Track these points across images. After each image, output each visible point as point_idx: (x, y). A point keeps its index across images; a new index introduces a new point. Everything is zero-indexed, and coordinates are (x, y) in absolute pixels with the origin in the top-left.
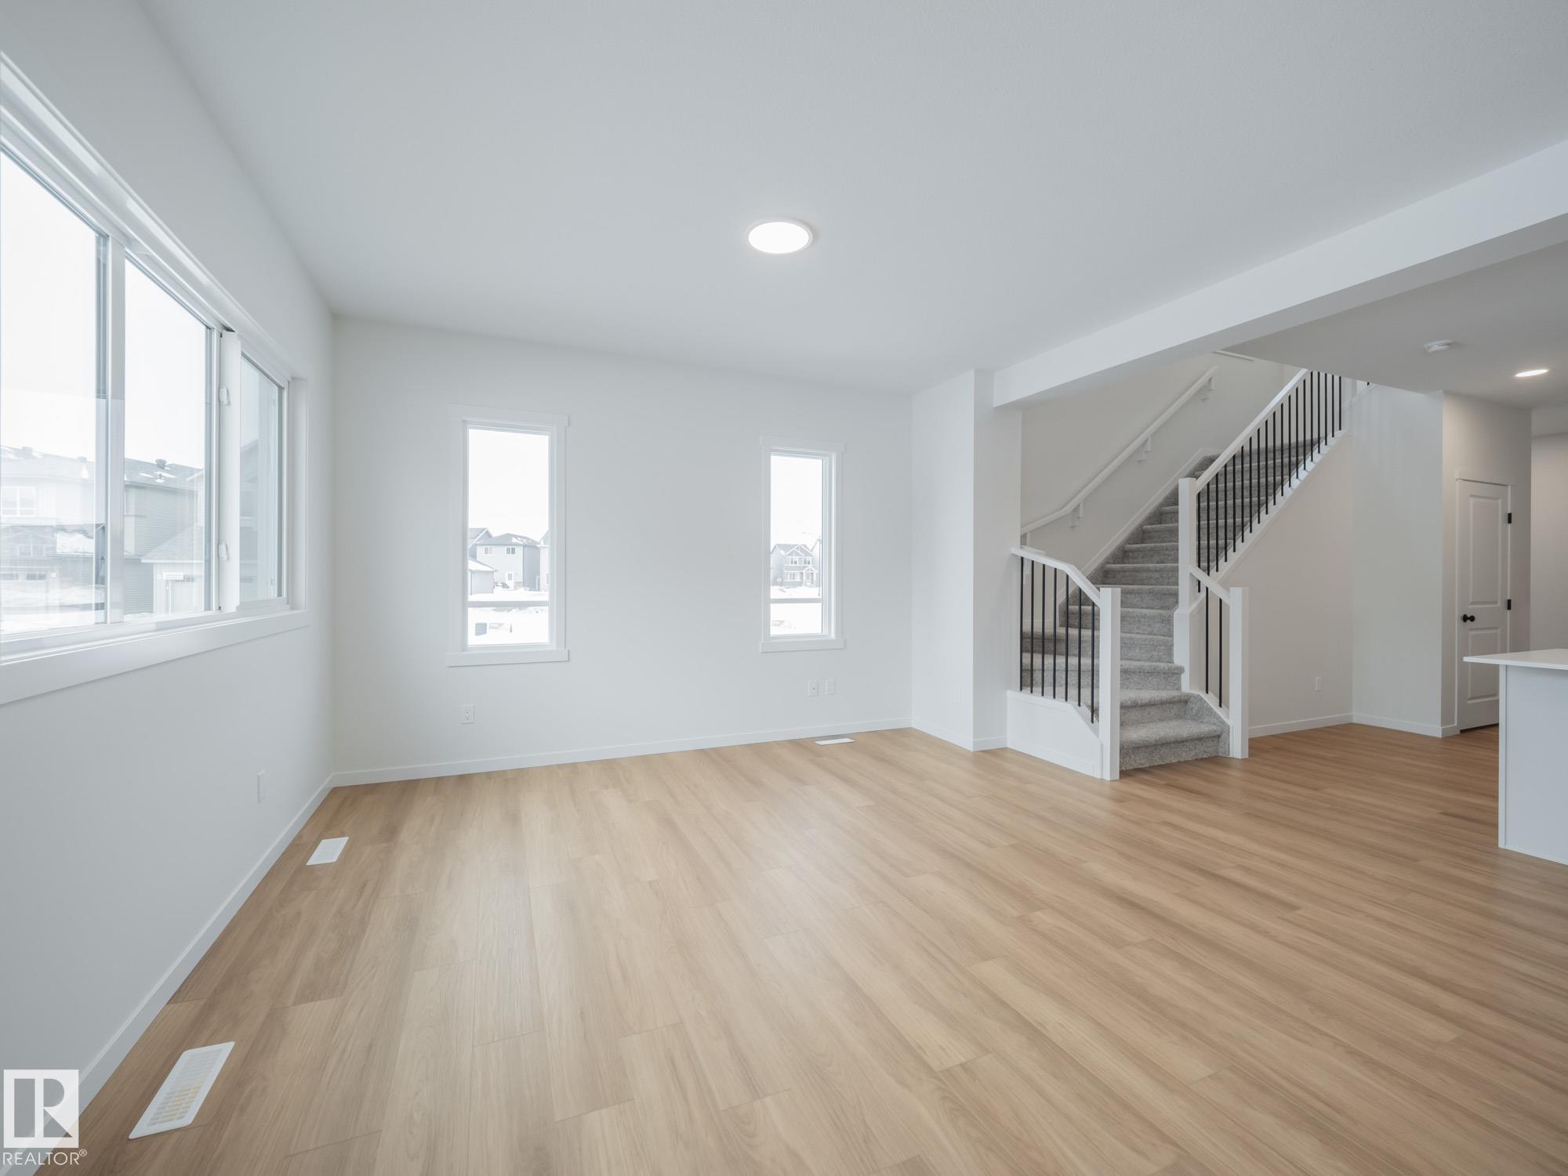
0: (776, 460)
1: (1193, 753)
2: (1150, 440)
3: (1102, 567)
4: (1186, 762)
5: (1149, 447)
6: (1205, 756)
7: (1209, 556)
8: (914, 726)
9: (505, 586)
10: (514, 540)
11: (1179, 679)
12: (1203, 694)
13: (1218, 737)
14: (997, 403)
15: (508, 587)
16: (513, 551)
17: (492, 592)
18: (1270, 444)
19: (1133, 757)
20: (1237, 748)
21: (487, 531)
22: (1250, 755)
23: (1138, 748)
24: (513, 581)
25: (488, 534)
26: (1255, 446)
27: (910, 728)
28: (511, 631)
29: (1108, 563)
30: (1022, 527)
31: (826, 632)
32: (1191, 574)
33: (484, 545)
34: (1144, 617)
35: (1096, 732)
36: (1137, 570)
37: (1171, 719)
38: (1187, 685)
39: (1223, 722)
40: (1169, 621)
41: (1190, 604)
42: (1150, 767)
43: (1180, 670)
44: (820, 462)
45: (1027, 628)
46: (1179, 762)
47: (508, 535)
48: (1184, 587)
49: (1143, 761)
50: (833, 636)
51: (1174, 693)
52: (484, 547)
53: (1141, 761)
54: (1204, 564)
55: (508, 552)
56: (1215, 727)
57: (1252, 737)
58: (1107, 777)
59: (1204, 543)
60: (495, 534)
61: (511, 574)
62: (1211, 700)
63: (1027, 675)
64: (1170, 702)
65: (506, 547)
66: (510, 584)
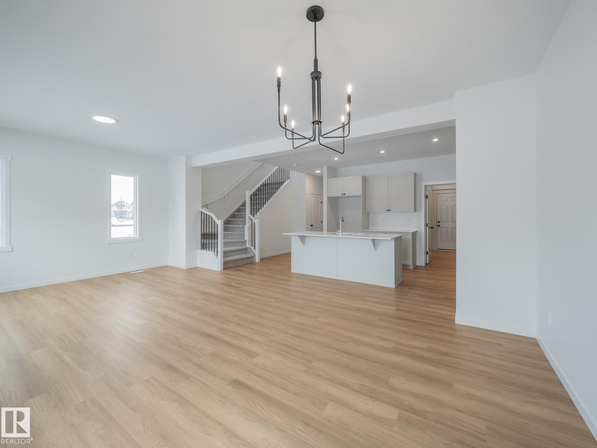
0: (112, 176)
1: (246, 262)
2: (247, 178)
3: (233, 214)
4: (244, 264)
5: (246, 180)
6: (250, 262)
7: (254, 212)
8: (169, 265)
11: (246, 243)
12: (251, 247)
13: (253, 257)
14: (193, 165)
18: (271, 182)
19: (229, 264)
20: (257, 260)
22: (260, 261)
23: (230, 262)
26: (266, 182)
27: (168, 266)
29: (235, 212)
30: (202, 204)
31: (135, 236)
32: (249, 216)
34: (239, 227)
35: (217, 258)
36: (241, 214)
37: (243, 254)
38: (248, 245)
39: (254, 253)
40: (244, 228)
41: (248, 224)
42: (234, 266)
43: (246, 241)
44: (133, 178)
45: (203, 232)
46: (242, 265)
48: (247, 219)
49: (232, 265)
50: (138, 237)
51: (244, 247)
53: (231, 265)
54: (253, 213)
56: (252, 255)
57: (261, 258)
58: (220, 270)
59: (253, 207)
62: (252, 248)
63: (203, 245)
64: (242, 250)
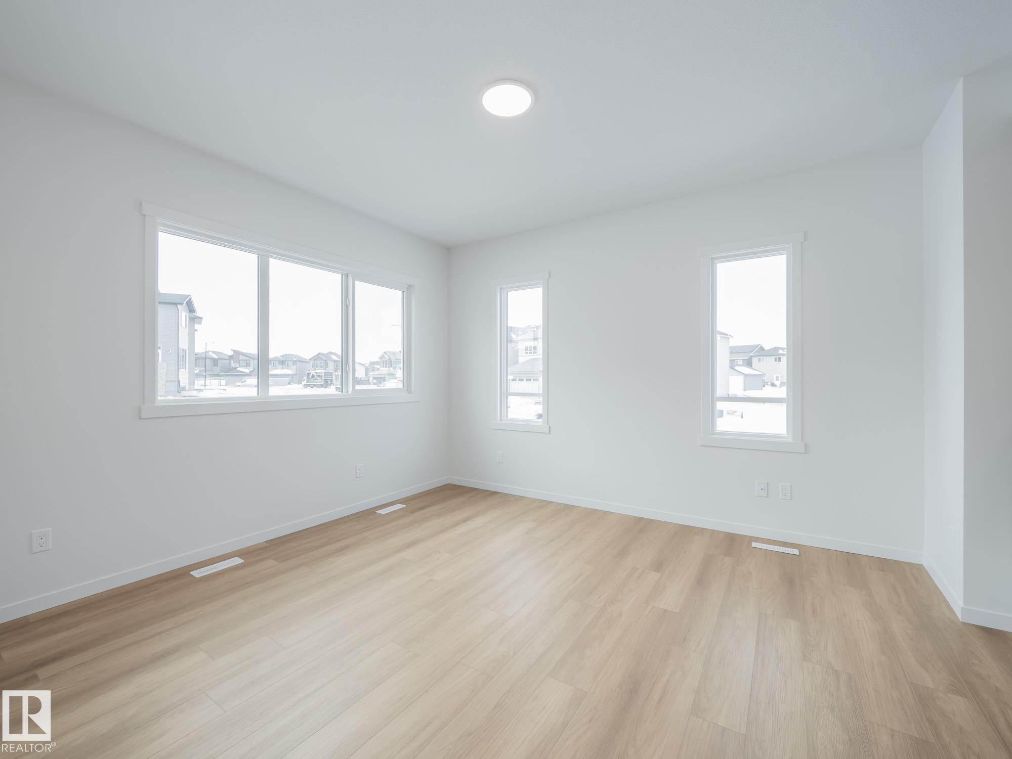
9: (773, 385)
10: (781, 352)
15: (776, 386)
16: (780, 360)
17: (762, 390)
21: (761, 346)
24: (779, 381)
25: (762, 349)
28: (742, 417)
33: (757, 356)
47: (776, 348)
52: (758, 357)
55: (776, 361)
60: (767, 347)
61: (778, 377)
65: (774, 357)
66: (777, 383)
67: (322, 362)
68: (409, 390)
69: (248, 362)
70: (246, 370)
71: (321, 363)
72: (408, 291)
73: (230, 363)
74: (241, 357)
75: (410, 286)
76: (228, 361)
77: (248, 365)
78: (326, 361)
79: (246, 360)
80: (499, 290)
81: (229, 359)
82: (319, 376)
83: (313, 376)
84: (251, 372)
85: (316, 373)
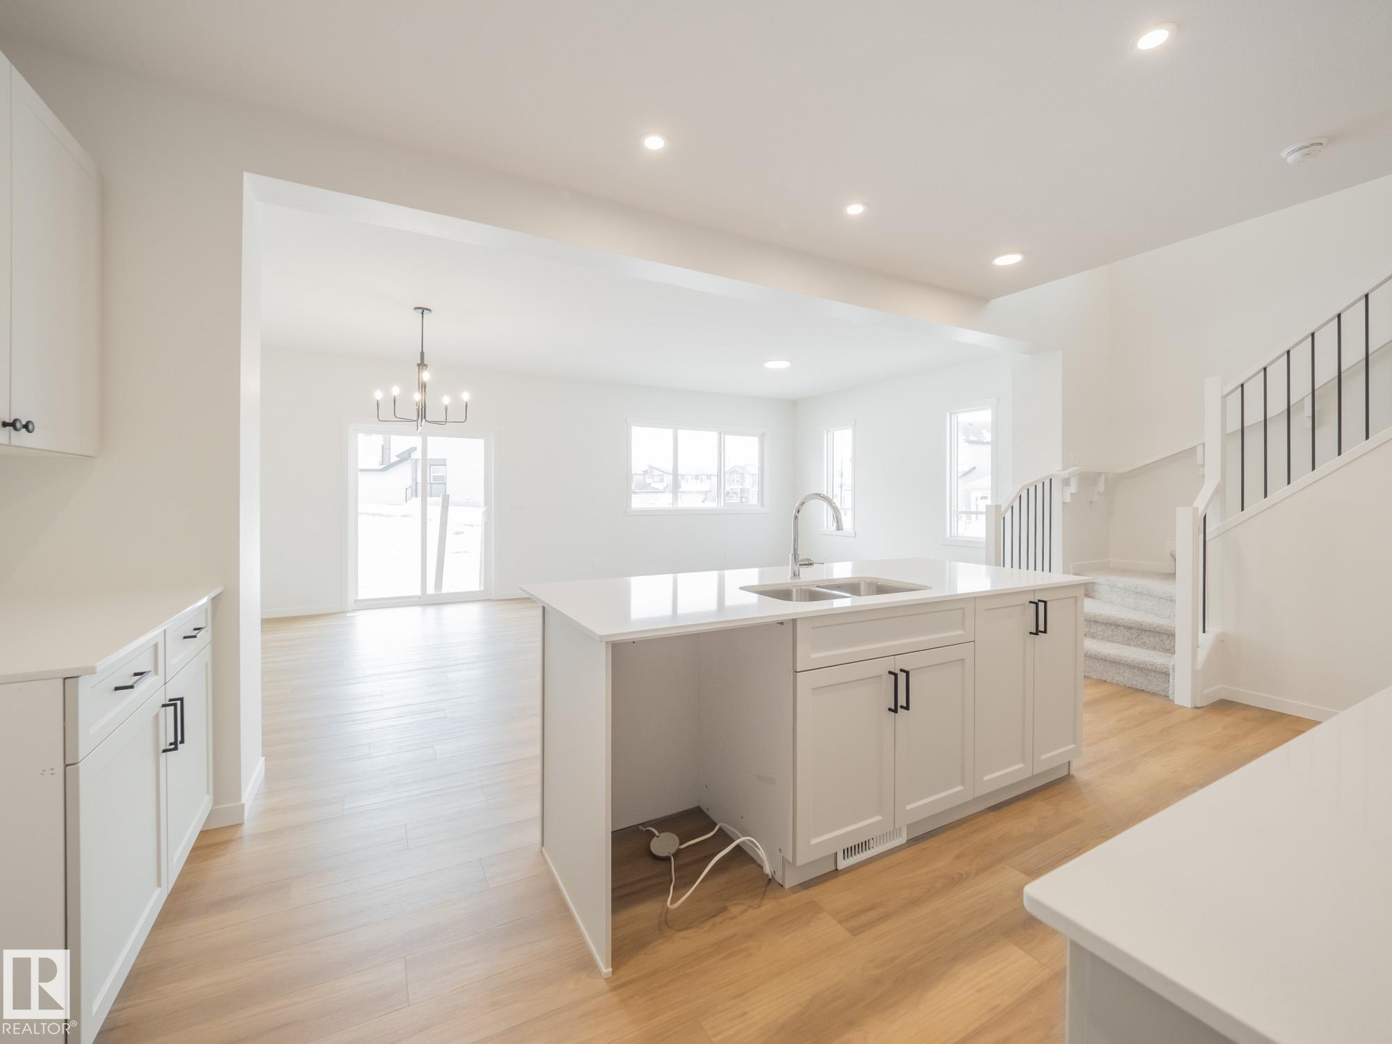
67: (739, 475)
68: (762, 505)
69: (662, 477)
70: (660, 486)
71: (737, 477)
72: (762, 437)
73: (644, 478)
74: (656, 472)
75: (763, 434)
76: (642, 477)
77: (662, 481)
78: (742, 474)
79: (660, 475)
80: (825, 432)
81: (643, 474)
82: (734, 493)
83: (728, 492)
84: (665, 488)
85: (731, 489)
